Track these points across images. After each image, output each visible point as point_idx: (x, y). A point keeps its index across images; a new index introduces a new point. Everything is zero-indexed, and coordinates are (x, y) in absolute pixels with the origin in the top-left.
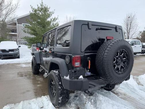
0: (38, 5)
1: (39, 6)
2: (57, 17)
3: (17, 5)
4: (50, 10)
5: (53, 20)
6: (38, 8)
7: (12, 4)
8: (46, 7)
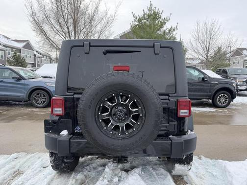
0: (143, 11)
1: (145, 12)
2: (175, 26)
3: (113, 16)
4: (163, 16)
5: (167, 31)
6: (144, 15)
7: (108, 16)
8: (157, 11)
